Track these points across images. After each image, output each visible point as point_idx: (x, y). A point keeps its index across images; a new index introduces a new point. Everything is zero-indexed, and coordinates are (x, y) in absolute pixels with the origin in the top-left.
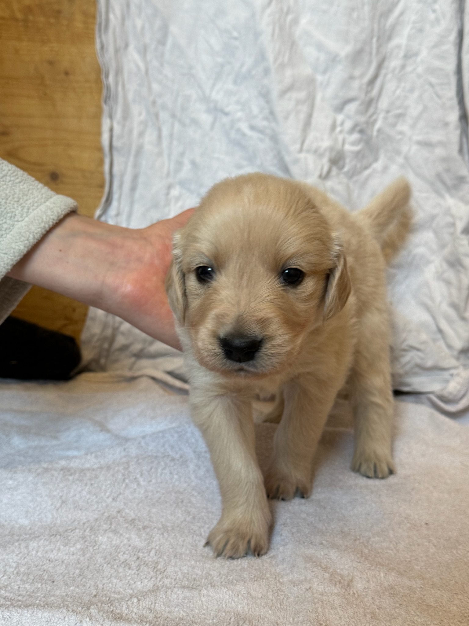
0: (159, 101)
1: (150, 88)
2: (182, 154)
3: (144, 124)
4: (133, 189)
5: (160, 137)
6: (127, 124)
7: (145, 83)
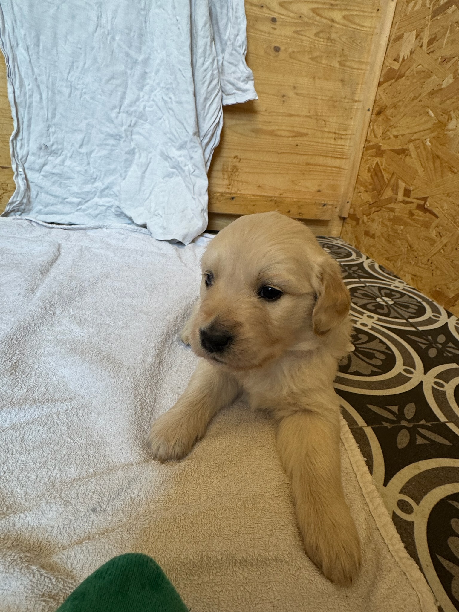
0: (39, 79)
1: (33, 70)
2: (55, 109)
3: (32, 90)
4: (29, 126)
5: (41, 98)
6: (22, 90)
7: (30, 68)
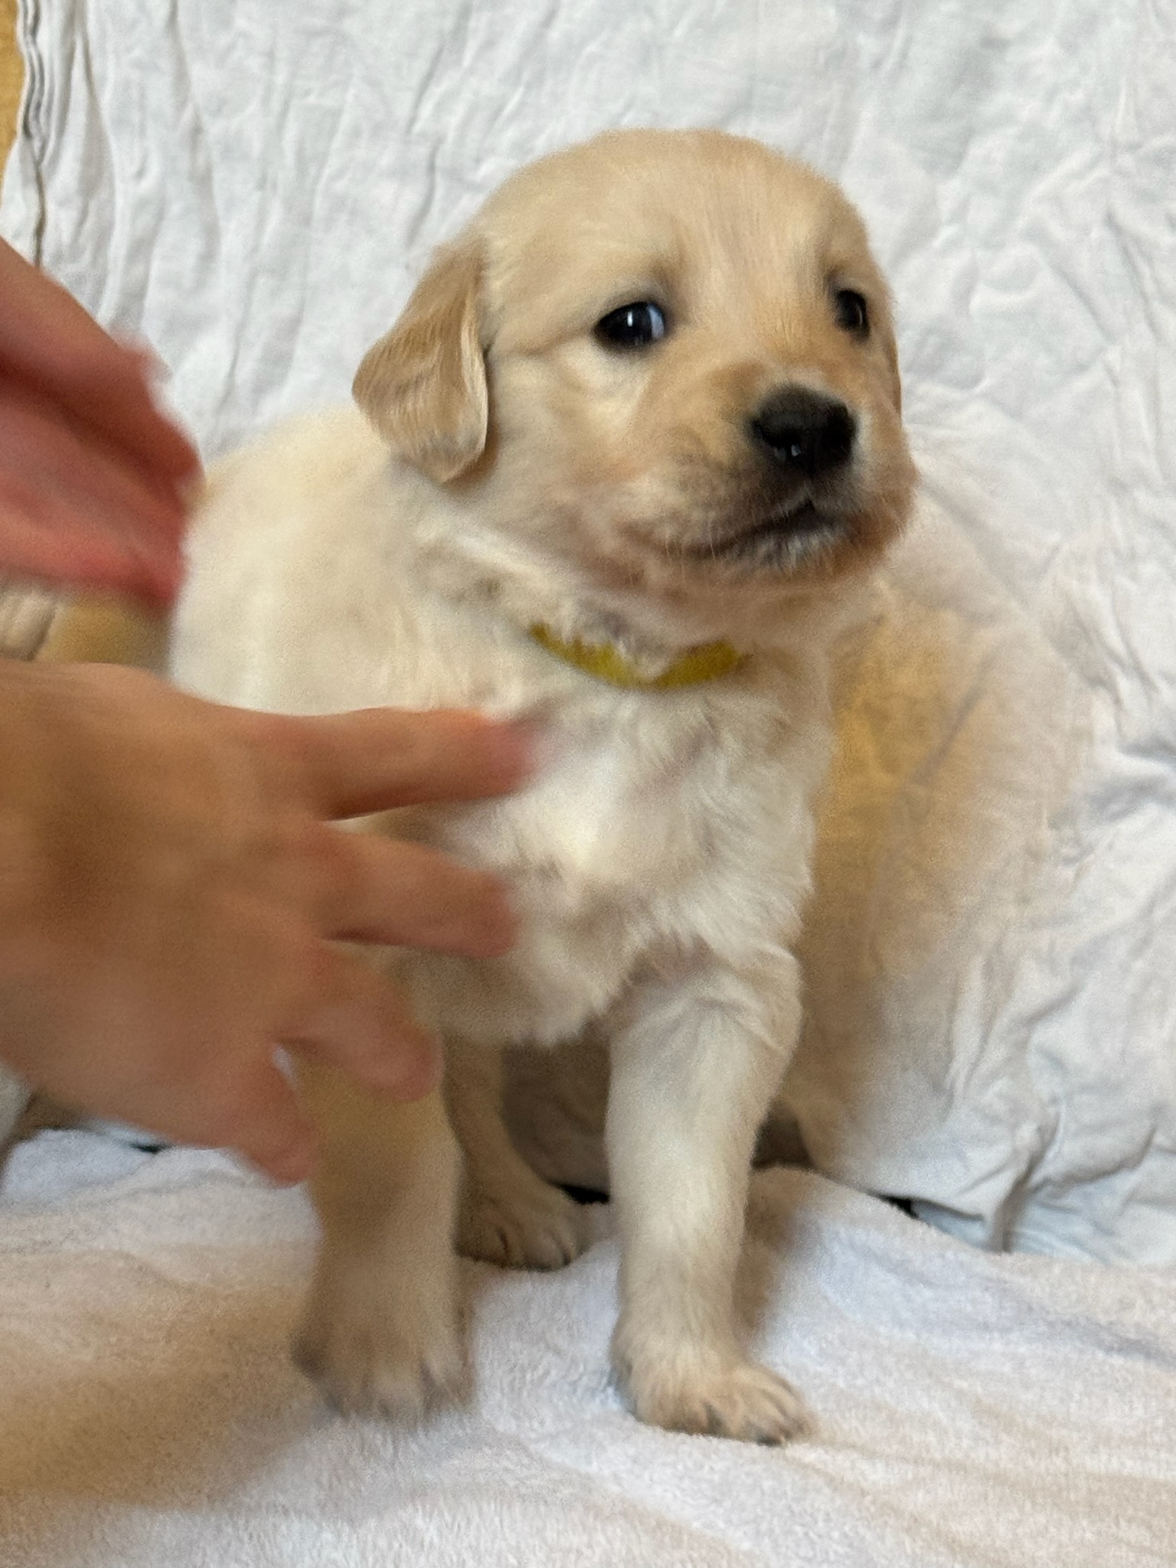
0: (214, 129)
1: (181, 77)
2: (291, 327)
3: (156, 209)
6: (93, 206)
7: (166, 64)
